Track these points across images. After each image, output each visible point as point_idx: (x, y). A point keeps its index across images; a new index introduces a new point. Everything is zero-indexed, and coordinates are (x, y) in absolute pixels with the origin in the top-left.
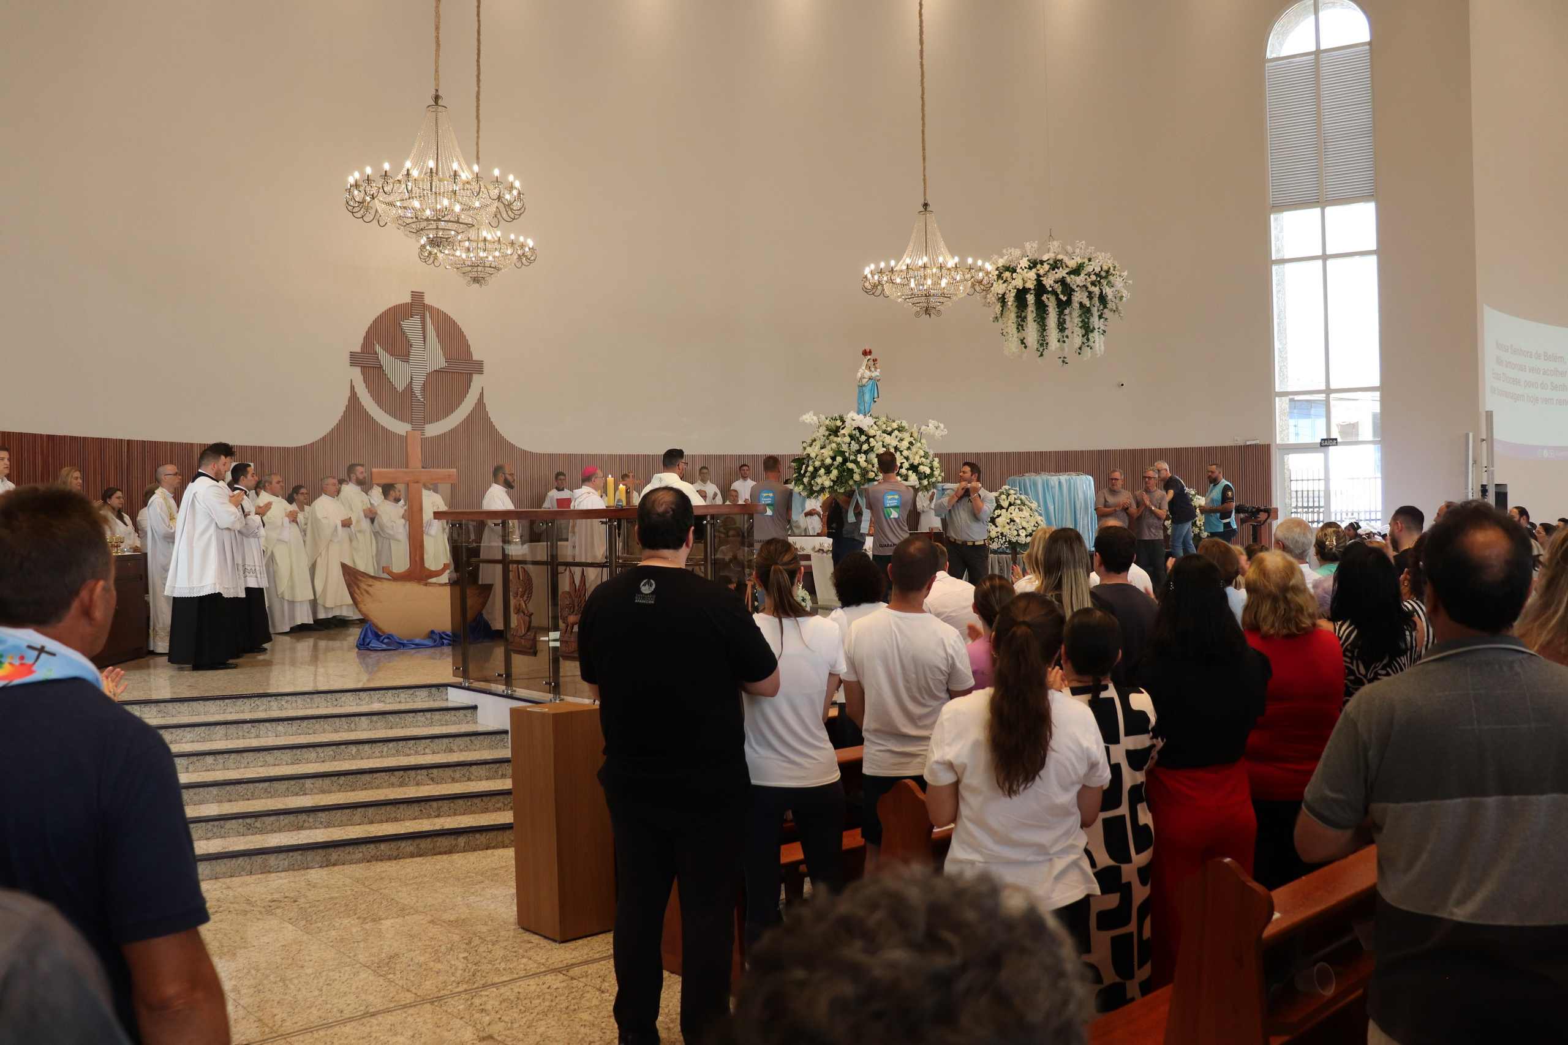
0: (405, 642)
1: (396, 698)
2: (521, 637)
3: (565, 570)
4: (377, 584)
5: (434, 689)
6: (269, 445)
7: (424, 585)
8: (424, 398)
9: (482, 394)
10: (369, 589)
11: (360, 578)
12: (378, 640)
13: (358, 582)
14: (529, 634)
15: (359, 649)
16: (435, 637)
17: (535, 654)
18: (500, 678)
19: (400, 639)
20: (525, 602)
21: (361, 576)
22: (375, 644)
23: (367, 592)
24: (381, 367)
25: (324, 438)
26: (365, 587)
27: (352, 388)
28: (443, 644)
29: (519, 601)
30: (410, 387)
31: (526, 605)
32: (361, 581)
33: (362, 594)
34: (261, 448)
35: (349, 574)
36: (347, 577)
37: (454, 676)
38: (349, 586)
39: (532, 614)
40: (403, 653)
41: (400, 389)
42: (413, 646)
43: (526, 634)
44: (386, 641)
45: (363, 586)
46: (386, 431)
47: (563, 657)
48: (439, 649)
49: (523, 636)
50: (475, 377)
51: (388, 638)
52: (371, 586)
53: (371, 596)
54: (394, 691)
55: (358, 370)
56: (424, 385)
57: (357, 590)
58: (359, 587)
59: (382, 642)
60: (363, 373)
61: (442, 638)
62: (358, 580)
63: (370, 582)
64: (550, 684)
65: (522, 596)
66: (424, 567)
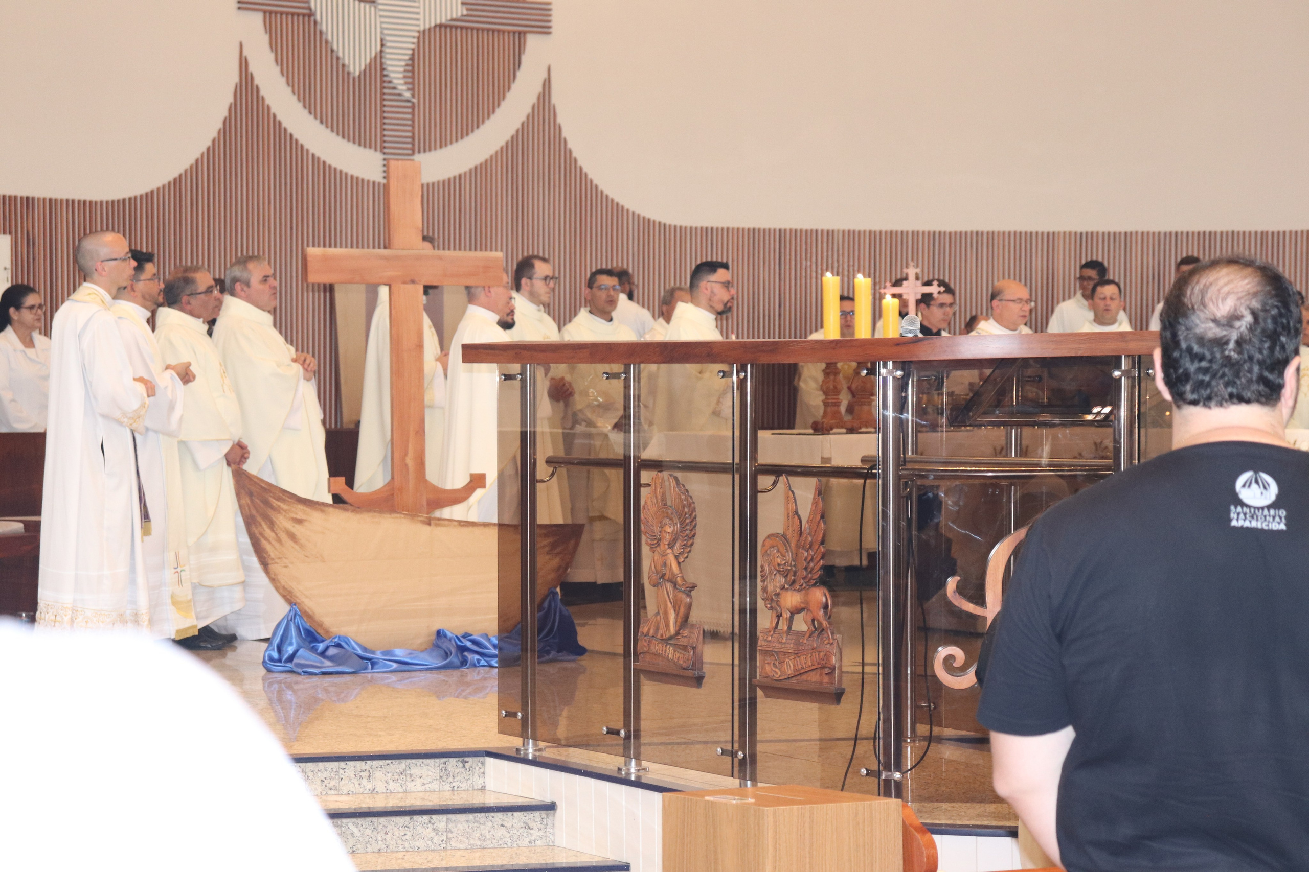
0: (378, 655)
1: (364, 782)
2: (666, 641)
3: (775, 484)
4: (316, 517)
5: (453, 761)
6: (48, 195)
7: (424, 522)
8: (413, 89)
9: (547, 84)
10: (296, 529)
11: (275, 503)
12: (314, 649)
13: (272, 514)
14: (685, 633)
15: (269, 671)
16: (445, 645)
17: (698, 681)
18: (612, 739)
19: (365, 649)
20: (677, 557)
21: (279, 499)
22: (306, 656)
23: (292, 537)
24: (311, 14)
25: (177, 182)
26: (289, 525)
27: (244, 63)
28: (464, 662)
29: (664, 555)
30: (378, 66)
31: (679, 563)
32: (277, 510)
33: (279, 540)
34: (28, 201)
35: (251, 494)
36: (246, 500)
37: (501, 731)
38: (250, 522)
39: (693, 587)
40: (370, 681)
41: (356, 67)
42: (395, 665)
43: (677, 633)
44: (332, 651)
45: (283, 522)
46: (324, 169)
47: (764, 688)
48: (456, 674)
49: (671, 638)
50: (533, 42)
51: (338, 645)
52: (299, 521)
53: (302, 546)
54: (360, 765)
55: (256, 20)
56: (412, 59)
57: (268, 532)
58: (272, 524)
59: (323, 654)
60: (269, 29)
61: (463, 649)
62: (272, 508)
63: (300, 511)
64: (733, 754)
65: (671, 546)
66: (426, 481)
